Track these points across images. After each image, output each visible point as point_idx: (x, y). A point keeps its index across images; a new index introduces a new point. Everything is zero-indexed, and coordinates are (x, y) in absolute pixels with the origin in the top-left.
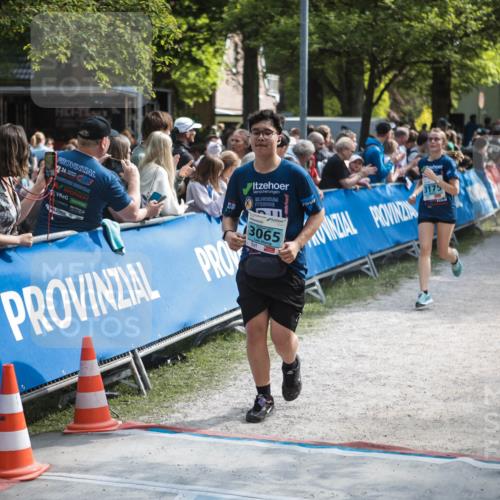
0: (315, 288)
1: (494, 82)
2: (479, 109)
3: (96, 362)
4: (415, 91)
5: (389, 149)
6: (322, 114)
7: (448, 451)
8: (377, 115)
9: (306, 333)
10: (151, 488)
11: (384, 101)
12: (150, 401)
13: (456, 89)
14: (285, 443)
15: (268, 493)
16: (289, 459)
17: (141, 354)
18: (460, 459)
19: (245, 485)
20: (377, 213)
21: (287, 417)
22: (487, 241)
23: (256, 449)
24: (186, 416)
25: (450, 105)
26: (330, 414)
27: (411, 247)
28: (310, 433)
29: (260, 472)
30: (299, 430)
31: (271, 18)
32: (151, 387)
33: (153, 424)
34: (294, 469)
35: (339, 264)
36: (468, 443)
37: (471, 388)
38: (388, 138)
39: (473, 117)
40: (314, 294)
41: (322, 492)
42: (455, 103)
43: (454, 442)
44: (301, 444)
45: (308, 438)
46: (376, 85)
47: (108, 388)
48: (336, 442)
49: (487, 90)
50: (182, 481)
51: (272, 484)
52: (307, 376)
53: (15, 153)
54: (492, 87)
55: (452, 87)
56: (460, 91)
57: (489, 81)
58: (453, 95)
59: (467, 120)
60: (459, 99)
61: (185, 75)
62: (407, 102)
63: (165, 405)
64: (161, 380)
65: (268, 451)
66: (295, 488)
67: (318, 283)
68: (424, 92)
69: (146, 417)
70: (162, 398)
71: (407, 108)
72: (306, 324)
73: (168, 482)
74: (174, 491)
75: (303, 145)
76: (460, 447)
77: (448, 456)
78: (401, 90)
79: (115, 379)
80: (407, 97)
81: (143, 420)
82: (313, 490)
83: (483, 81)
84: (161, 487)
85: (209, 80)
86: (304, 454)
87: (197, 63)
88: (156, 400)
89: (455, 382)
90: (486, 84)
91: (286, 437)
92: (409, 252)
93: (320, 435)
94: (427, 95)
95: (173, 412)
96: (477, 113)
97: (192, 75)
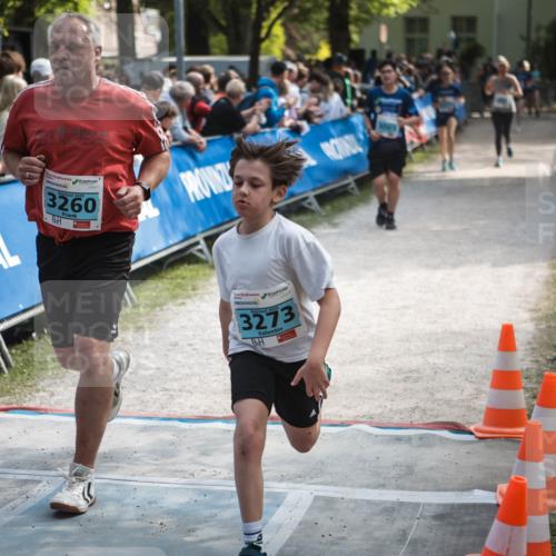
0: (199, 247)
1: (396, 13)
2: (381, 44)
4: (311, 25)
6: (205, 51)
7: (343, 419)
8: (268, 52)
9: (189, 297)
10: (11, 477)
11: (277, 36)
12: (12, 380)
13: (357, 20)
14: (164, 419)
15: (143, 474)
16: (167, 436)
17: (0, 328)
18: (355, 426)
19: (117, 467)
21: (167, 390)
23: (131, 427)
24: (52, 395)
25: (349, 40)
26: (215, 385)
27: (306, 198)
28: (191, 407)
29: (135, 452)
30: (180, 403)
32: (13, 364)
33: (15, 406)
34: (172, 447)
35: (227, 219)
36: (365, 409)
37: (369, 350)
38: (282, 78)
39: (374, 53)
40: (199, 254)
41: (204, 470)
42: (355, 37)
43: (350, 408)
45: (188, 413)
46: (264, 19)
48: (221, 415)
49: (389, 21)
51: (148, 464)
52: (190, 345)
54: (396, 19)
55: (351, 19)
56: (360, 23)
57: (391, 11)
58: (352, 28)
59: (368, 56)
60: (360, 33)
62: (304, 38)
63: (29, 384)
64: (25, 356)
65: (145, 429)
66: (173, 468)
67: (202, 242)
68: (322, 26)
69: (7, 398)
70: (26, 375)
71: (304, 44)
72: (190, 288)
73: (30, 469)
74: (37, 478)
75: (181, 88)
76: (355, 414)
77: (342, 424)
78: (296, 24)
80: (303, 32)
81: (3, 402)
82: (193, 468)
83: (385, 11)
84: (23, 474)
86: (185, 430)
88: (19, 379)
89: (352, 344)
90: (388, 15)
91: (164, 413)
92: (305, 204)
93: (202, 408)
94: (325, 29)
95: (38, 391)
96: (377, 48)
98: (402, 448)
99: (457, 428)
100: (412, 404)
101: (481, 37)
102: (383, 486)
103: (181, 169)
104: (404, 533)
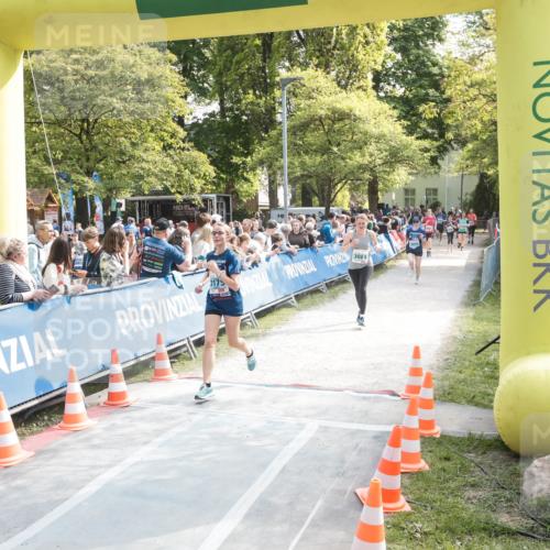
2: (392, 200)
3: (164, 345)
5: (335, 226)
6: (311, 206)
16: (259, 393)
17: (192, 340)
20: (328, 260)
22: (389, 271)
25: (378, 199)
31: (277, 160)
42: (380, 197)
47: (170, 358)
49: (396, 191)
54: (399, 189)
55: (379, 189)
56: (383, 191)
57: (397, 186)
58: (380, 193)
59: (385, 207)
61: (242, 186)
83: (395, 186)
85: (255, 188)
86: (268, 391)
87: (247, 180)
90: (396, 188)
94: (366, 194)
96: (390, 203)
97: (245, 186)
98: (365, 402)
99: (393, 394)
100: (375, 380)
101: (440, 199)
103: (284, 264)
104: (357, 445)
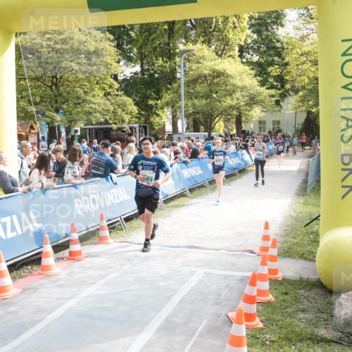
2: (251, 128)
3: (105, 221)
6: (199, 132)
7: (218, 248)
13: (244, 121)
16: (166, 252)
17: (123, 217)
18: (221, 250)
24: (136, 238)
33: (124, 241)
42: (243, 126)
44: (171, 247)
47: (109, 229)
49: (254, 122)
50: (129, 260)
53: (78, 154)
55: (242, 121)
58: (243, 124)
60: (245, 125)
61: (155, 119)
63: (130, 234)
74: (126, 263)
79: (114, 225)
81: (121, 239)
82: (171, 262)
84: (122, 262)
85: (163, 120)
86: (171, 250)
91: (167, 244)
96: (250, 130)
97: (157, 119)
98: (233, 257)
99: (251, 252)
100: (240, 243)
102: (226, 270)
103: (182, 169)
104: (229, 285)
